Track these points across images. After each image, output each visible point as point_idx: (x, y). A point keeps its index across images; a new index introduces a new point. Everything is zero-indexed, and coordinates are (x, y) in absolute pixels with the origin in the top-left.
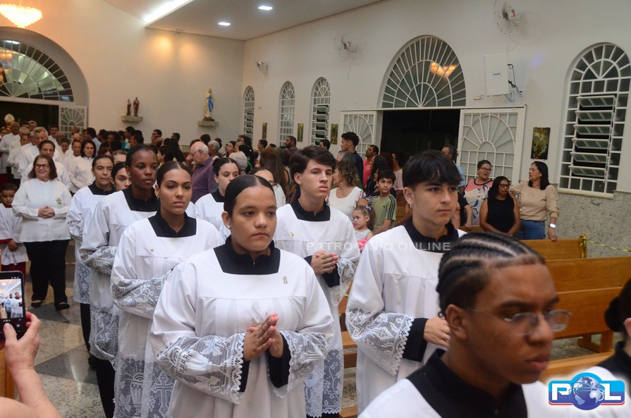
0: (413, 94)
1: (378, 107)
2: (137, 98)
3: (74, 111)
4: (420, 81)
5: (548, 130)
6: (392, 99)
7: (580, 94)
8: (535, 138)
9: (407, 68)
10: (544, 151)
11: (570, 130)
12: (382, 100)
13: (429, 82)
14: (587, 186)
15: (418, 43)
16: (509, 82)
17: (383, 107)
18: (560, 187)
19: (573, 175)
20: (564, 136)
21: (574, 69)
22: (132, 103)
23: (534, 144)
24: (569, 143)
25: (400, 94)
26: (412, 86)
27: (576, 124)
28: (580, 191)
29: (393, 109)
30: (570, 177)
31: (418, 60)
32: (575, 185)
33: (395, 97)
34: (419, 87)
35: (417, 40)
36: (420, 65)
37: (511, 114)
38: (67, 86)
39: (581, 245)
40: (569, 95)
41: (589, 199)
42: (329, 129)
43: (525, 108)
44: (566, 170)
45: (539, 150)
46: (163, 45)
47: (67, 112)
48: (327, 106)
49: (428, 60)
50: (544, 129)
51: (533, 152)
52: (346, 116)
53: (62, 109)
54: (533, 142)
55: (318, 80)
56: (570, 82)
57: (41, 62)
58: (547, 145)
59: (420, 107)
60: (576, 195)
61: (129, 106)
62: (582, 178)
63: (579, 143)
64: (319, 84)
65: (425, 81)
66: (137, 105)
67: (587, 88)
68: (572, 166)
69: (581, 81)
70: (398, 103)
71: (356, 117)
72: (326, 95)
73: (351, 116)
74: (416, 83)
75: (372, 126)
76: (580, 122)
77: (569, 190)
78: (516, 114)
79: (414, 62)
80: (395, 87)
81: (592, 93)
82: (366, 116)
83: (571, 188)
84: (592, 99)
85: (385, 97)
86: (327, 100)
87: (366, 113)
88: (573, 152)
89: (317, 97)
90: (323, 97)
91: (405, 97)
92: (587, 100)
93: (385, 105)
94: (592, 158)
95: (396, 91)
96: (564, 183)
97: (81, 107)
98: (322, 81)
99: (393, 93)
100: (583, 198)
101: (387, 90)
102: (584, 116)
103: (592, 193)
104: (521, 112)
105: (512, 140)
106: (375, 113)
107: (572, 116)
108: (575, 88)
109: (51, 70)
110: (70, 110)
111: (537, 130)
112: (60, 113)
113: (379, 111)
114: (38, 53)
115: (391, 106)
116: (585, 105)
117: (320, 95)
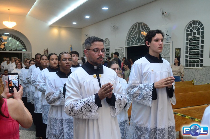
0: (136, 41)
1: (125, 46)
2: (47, 49)
3: (27, 54)
4: (138, 37)
5: (180, 49)
6: (130, 43)
7: (189, 36)
8: (176, 52)
9: (134, 33)
10: (179, 55)
11: (187, 48)
12: (126, 44)
13: (141, 37)
14: (194, 65)
15: (137, 25)
16: (166, 34)
17: (127, 46)
18: (185, 67)
19: (189, 62)
20: (185, 50)
21: (186, 29)
22: (46, 50)
23: (176, 54)
24: (187, 52)
25: (132, 41)
26: (136, 38)
27: (188, 46)
28: (192, 67)
29: (130, 46)
30: (188, 63)
31: (137, 30)
32: (190, 65)
33: (131, 42)
34: (138, 39)
35: (136, 24)
36: (138, 32)
37: (168, 45)
38: (25, 46)
39: (192, 83)
40: (185, 37)
41: (195, 70)
42: (110, 54)
43: (172, 42)
44: (187, 61)
45: (178, 55)
46: (55, 31)
47: (25, 55)
48: (109, 47)
49: (140, 30)
50: (179, 48)
51: (176, 56)
52: (115, 50)
53: (23, 54)
54: (175, 53)
55: (106, 39)
56: (185, 33)
57: (16, 39)
58: (180, 54)
59: (139, 45)
60: (190, 69)
61: (45, 51)
62: (192, 63)
63: (190, 52)
64: (106, 40)
65: (140, 36)
66: (47, 51)
67: (191, 34)
68: (188, 59)
69: (189, 32)
70: (132, 44)
71: (118, 50)
72: (109, 43)
73: (117, 49)
74: (137, 37)
75: (124, 52)
76: (190, 45)
77: (188, 67)
78: (169, 45)
79: (136, 31)
80: (131, 39)
81: (193, 36)
82: (122, 49)
83: (189, 67)
84: (193, 38)
85: (128, 43)
86: (109, 45)
87: (122, 48)
88: (188, 55)
89: (106, 45)
90: (108, 44)
91: (134, 42)
92: (191, 38)
93: (127, 45)
94: (195, 56)
95: (131, 41)
96: (187, 65)
97: (29, 53)
98: (107, 39)
99: (130, 41)
100: (193, 70)
101: (128, 40)
102: (191, 43)
103: (196, 68)
104: (171, 44)
105: (169, 53)
106: (124, 48)
107: (187, 44)
108: (187, 35)
109: (19, 42)
110: (26, 54)
111: (176, 49)
112: (23, 55)
113: (126, 47)
114: (15, 36)
115: (130, 45)
116: (191, 40)
117: (106, 44)
